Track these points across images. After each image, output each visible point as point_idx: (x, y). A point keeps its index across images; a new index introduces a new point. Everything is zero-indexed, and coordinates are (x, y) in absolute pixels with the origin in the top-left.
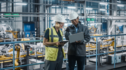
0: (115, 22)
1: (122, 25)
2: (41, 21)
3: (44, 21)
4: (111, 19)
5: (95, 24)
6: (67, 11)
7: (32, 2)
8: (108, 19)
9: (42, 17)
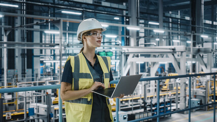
0: (133, 57)
1: (143, 63)
2: (17, 57)
3: (22, 57)
4: (126, 51)
5: (116, 61)
6: (73, 39)
7: (3, 24)
8: (122, 53)
9: (19, 49)
